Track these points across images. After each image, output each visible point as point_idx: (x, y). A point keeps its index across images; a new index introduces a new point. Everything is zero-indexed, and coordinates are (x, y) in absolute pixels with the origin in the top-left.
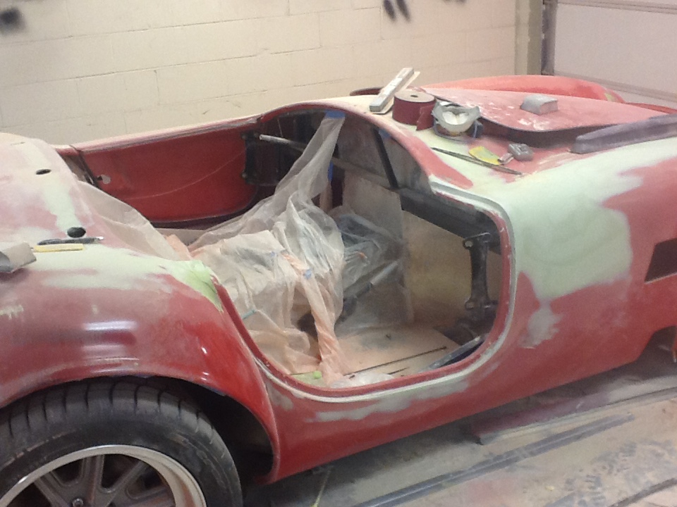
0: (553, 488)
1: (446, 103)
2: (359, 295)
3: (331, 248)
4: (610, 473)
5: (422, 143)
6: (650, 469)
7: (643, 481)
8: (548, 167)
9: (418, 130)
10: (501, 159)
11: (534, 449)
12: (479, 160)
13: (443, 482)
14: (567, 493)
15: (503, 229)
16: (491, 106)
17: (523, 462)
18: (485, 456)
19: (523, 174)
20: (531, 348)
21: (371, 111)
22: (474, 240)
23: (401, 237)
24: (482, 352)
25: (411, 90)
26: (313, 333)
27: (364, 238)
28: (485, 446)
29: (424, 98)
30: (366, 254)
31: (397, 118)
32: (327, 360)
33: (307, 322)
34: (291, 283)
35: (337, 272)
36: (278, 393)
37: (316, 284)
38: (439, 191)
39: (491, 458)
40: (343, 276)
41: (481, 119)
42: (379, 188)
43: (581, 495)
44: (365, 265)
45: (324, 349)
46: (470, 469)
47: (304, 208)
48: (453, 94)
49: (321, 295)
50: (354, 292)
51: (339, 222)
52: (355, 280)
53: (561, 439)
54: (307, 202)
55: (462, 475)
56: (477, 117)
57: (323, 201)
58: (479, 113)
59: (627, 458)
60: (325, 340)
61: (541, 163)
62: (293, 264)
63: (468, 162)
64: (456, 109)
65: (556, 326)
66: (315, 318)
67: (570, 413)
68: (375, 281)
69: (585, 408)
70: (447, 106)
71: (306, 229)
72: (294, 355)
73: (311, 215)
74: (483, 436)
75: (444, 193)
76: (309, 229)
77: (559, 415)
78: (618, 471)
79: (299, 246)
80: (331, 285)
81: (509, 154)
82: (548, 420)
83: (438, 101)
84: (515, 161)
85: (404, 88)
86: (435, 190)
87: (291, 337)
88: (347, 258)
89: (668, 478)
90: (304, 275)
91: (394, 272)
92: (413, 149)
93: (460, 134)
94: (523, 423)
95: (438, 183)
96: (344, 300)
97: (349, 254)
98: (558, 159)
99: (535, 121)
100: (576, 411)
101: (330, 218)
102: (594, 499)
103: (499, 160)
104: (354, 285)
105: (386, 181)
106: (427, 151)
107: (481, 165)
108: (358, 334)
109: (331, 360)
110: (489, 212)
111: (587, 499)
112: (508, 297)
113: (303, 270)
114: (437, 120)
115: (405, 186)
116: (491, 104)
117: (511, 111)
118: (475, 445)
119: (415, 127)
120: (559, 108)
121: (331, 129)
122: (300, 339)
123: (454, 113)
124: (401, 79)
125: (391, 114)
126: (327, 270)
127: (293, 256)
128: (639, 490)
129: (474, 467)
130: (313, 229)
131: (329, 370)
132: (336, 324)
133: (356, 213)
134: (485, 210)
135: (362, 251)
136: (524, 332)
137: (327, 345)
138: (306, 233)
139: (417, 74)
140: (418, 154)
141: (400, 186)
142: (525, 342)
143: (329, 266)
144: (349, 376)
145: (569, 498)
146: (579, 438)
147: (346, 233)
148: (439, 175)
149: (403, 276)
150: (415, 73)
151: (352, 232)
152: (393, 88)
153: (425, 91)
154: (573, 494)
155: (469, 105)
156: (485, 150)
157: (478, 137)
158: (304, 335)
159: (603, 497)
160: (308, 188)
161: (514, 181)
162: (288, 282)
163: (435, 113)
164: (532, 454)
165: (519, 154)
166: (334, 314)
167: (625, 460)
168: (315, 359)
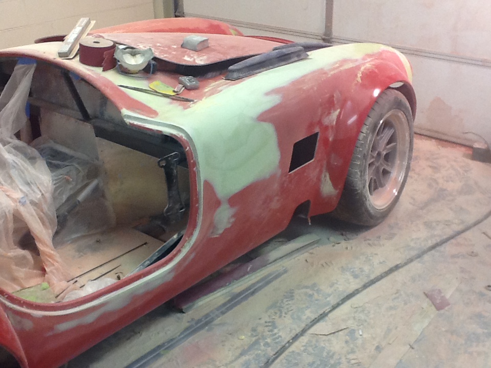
0: (243, 337)
1: (124, 47)
2: (69, 212)
3: (41, 176)
4: (280, 316)
5: (110, 82)
6: (307, 308)
7: (304, 317)
8: (212, 93)
9: (104, 70)
10: (176, 90)
11: (223, 309)
12: (159, 93)
13: (161, 351)
14: (254, 339)
15: (188, 148)
16: (159, 46)
17: (217, 321)
18: (188, 322)
19: (195, 101)
20: (217, 236)
21: (60, 57)
22: (166, 159)
23: (97, 158)
24: (182, 247)
25: (91, 37)
26: (35, 250)
27: (66, 163)
28: (187, 314)
29: (105, 43)
30: (69, 176)
31: (84, 61)
32: (51, 271)
33: (27, 241)
34: (9, 211)
35: (48, 196)
36: (19, 318)
37: (32, 209)
38: (132, 122)
39: (193, 323)
40: (54, 198)
41: (155, 59)
42: (73, 120)
43: (264, 338)
44: (71, 186)
45: (47, 263)
46: (179, 336)
47: (10, 143)
48: (127, 39)
49: (37, 217)
50: (64, 210)
51: (41, 151)
52: (64, 201)
53: (241, 297)
54: (11, 138)
55: (174, 341)
56: (152, 57)
57: (24, 135)
58: (153, 53)
59: (290, 302)
60: (47, 255)
61: (206, 90)
62: (8, 193)
63: (149, 95)
64: (133, 52)
65: (233, 216)
66: (35, 237)
67: (244, 275)
68: (81, 197)
69: (254, 270)
70: (125, 49)
71: (14, 161)
72: (21, 273)
73: (16, 148)
74: (184, 307)
75: (136, 123)
76: (17, 162)
77: (237, 279)
78: (286, 314)
79: (10, 177)
80: (45, 207)
81: (180, 85)
82: (230, 284)
83: (117, 45)
84: (186, 91)
85: (84, 36)
86: (128, 121)
87: (16, 258)
88: (54, 182)
89: (321, 312)
90: (20, 202)
91: (96, 189)
92: (103, 88)
93: (139, 72)
94: (212, 291)
95: (130, 116)
96: (57, 217)
97: (56, 178)
98: (219, 86)
99: (195, 57)
100: (248, 273)
101: (34, 149)
102: (274, 339)
103: (174, 91)
104: (63, 204)
105: (79, 115)
106: (115, 88)
107: (161, 96)
108: (72, 243)
109: (55, 271)
110: (175, 135)
111: (269, 340)
112: (197, 201)
113: (18, 198)
114: (119, 61)
115: (96, 117)
116: (158, 45)
117: (175, 50)
118: (179, 315)
119: (101, 69)
120: (209, 45)
121: (24, 74)
122: (24, 257)
123: (131, 54)
124: (81, 28)
125: (78, 58)
126: (39, 196)
127: (6, 187)
128: (303, 325)
129: (182, 333)
130: (21, 161)
131: (55, 280)
132: (53, 239)
133: (55, 142)
134: (172, 134)
135: (66, 175)
136: (212, 226)
137: (50, 260)
138: (15, 165)
139: (93, 23)
140: (108, 92)
141: (91, 117)
142: (212, 233)
143: (41, 191)
144: (72, 282)
145: (256, 343)
146: (253, 293)
147: (50, 161)
148: (129, 108)
149: (104, 191)
150: (91, 22)
151: (55, 160)
152: (75, 36)
153: (103, 38)
154: (259, 339)
155: (141, 47)
156: (160, 83)
157: (153, 73)
158: (26, 253)
159: (280, 336)
160: (10, 126)
161: (189, 107)
162: (7, 211)
163: (117, 55)
164: (223, 313)
165: (188, 85)
166: (50, 231)
167: (289, 304)
168: (39, 272)
